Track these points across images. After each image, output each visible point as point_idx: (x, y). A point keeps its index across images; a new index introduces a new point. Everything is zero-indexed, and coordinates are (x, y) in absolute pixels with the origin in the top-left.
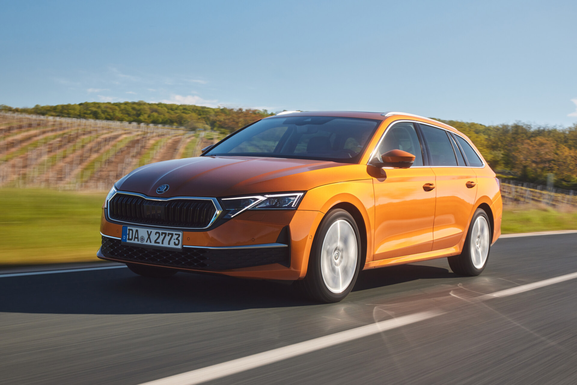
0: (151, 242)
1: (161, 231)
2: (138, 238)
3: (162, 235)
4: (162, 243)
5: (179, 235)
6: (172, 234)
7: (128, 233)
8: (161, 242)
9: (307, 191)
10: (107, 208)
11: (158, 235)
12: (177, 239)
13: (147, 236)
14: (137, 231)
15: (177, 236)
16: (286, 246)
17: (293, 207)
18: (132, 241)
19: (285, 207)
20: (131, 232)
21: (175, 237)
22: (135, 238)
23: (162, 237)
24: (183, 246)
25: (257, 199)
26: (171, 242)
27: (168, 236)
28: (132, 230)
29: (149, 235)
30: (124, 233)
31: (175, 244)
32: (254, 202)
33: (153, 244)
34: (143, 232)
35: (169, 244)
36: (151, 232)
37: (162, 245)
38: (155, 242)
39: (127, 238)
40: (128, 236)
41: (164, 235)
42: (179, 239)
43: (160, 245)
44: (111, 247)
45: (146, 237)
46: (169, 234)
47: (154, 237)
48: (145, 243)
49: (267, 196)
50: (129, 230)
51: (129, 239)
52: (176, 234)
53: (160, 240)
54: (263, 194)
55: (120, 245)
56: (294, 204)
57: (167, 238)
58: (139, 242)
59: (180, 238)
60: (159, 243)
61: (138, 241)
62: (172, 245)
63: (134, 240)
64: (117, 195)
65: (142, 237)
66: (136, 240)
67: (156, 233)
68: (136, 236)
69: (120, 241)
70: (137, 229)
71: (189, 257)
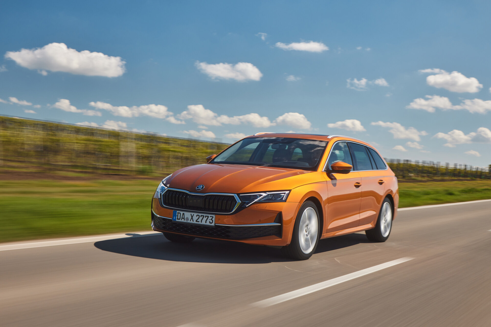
0: (193, 221)
1: (200, 215)
2: (184, 218)
3: (201, 217)
5: (213, 217)
6: (208, 217)
7: (177, 215)
8: (200, 222)
9: (291, 190)
10: (161, 198)
11: (198, 217)
12: (211, 219)
14: (183, 214)
15: (212, 218)
16: (280, 224)
17: (283, 200)
18: (180, 220)
19: (279, 200)
20: (179, 214)
21: (210, 218)
22: (182, 218)
23: (201, 218)
24: (215, 224)
25: (262, 195)
26: (207, 221)
27: (205, 217)
28: (180, 213)
29: (192, 217)
30: (175, 215)
31: (210, 222)
32: (260, 197)
33: (195, 222)
34: (188, 215)
35: (206, 222)
36: (193, 215)
38: (196, 221)
39: (177, 218)
40: (177, 217)
41: (202, 217)
43: (200, 223)
44: (164, 223)
45: (190, 218)
46: (206, 216)
47: (195, 218)
48: (189, 221)
49: (268, 193)
50: (178, 213)
51: (178, 219)
52: (210, 217)
53: (200, 220)
54: (265, 192)
55: (171, 223)
56: (284, 198)
57: (205, 219)
58: (185, 221)
59: (213, 219)
60: (199, 222)
61: (184, 220)
62: (208, 223)
63: (182, 220)
64: (168, 190)
65: (187, 218)
66: (183, 219)
67: (197, 216)
68: (183, 217)
69: (171, 220)
70: (184, 212)
71: (219, 231)
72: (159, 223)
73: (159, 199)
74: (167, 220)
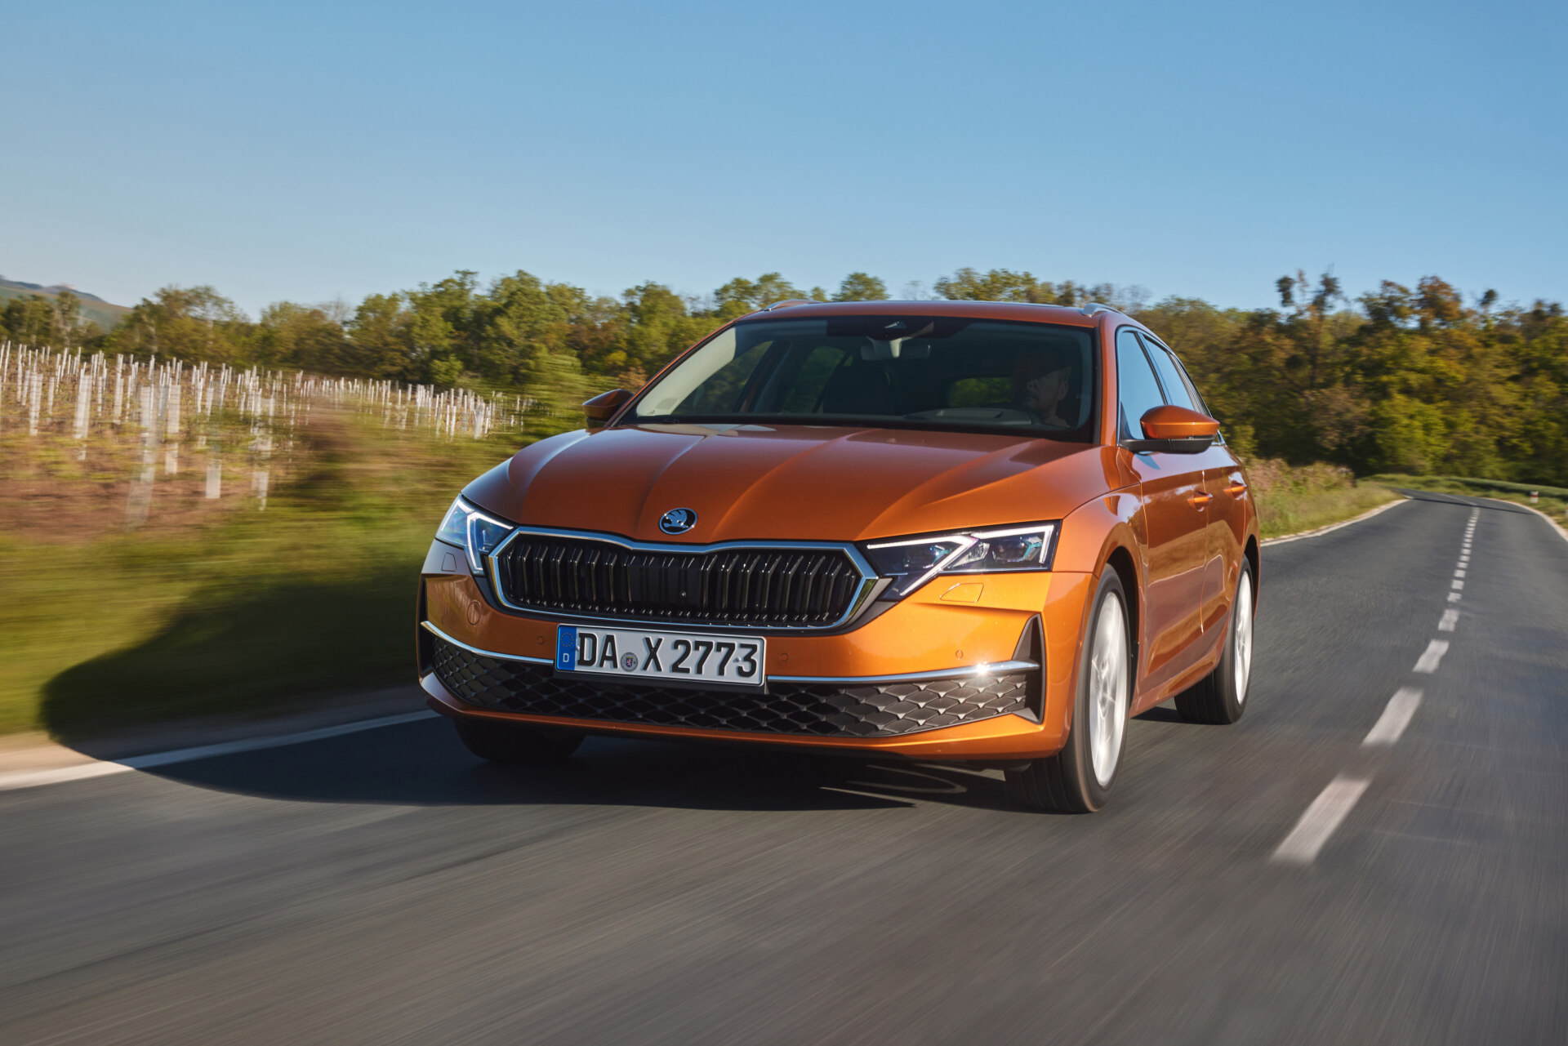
0: (659, 668)
1: (692, 639)
2: (613, 658)
3: (697, 648)
4: (699, 671)
5: (754, 648)
6: (731, 647)
7: (578, 644)
8: (692, 670)
9: (1062, 520)
11: (681, 649)
12: (747, 658)
13: (647, 653)
14: (610, 639)
15: (747, 651)
16: (1033, 667)
17: (1040, 565)
18: (594, 669)
19: (1023, 564)
20: (588, 642)
21: (739, 653)
22: (604, 658)
23: (695, 656)
24: (767, 675)
25: (957, 545)
26: (727, 668)
28: (593, 637)
29: (653, 651)
30: (566, 645)
31: (740, 671)
33: (666, 673)
34: (629, 642)
35: (721, 672)
36: (660, 641)
37: (699, 675)
38: (675, 668)
39: (577, 658)
40: (577, 654)
41: (702, 649)
42: (752, 658)
43: (692, 676)
45: (642, 654)
46: (719, 646)
47: (667, 655)
48: (638, 672)
49: (978, 535)
50: (583, 636)
51: (582, 662)
52: (743, 646)
53: (690, 663)
54: (966, 531)
55: (545, 680)
56: (1041, 556)
57: (715, 658)
58: (620, 671)
59: (755, 657)
60: (686, 671)
61: (615, 666)
62: (730, 676)
63: (601, 665)
64: (522, 539)
65: (630, 656)
66: (608, 664)
67: (676, 645)
68: (608, 654)
69: (548, 669)
70: (610, 633)
71: (784, 707)
73: (474, 576)
74: (528, 669)
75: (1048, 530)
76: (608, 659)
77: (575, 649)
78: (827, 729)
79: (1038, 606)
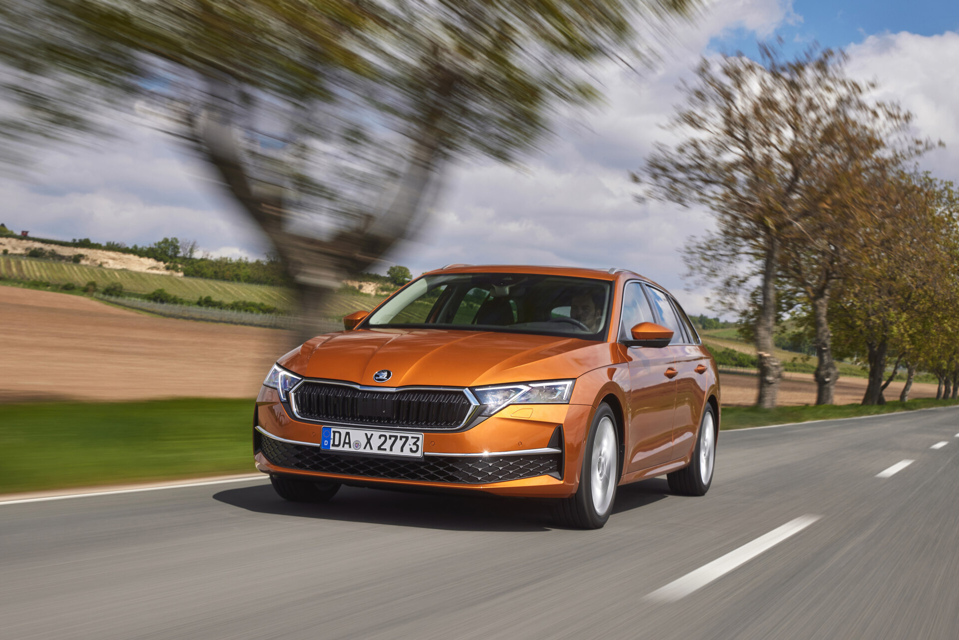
0: (371, 448)
1: (388, 434)
2: (349, 443)
3: (390, 438)
4: (391, 450)
5: (418, 439)
6: (407, 438)
7: (332, 437)
8: (388, 449)
9: (576, 379)
11: (383, 439)
12: (415, 444)
13: (366, 441)
14: (348, 434)
16: (559, 451)
17: (563, 401)
18: (340, 448)
19: (553, 400)
20: (337, 435)
21: (411, 441)
22: (345, 443)
23: (389, 442)
24: (424, 452)
25: (521, 390)
26: (405, 448)
27: (401, 439)
28: (339, 433)
29: (369, 440)
30: (326, 437)
31: (411, 450)
33: (375, 451)
34: (358, 435)
35: (402, 450)
36: (372, 435)
37: (391, 452)
38: (379, 448)
39: (331, 443)
41: (393, 439)
42: (417, 443)
43: (388, 452)
44: (299, 456)
45: (364, 442)
46: (401, 437)
47: (376, 442)
48: (361, 450)
50: (334, 432)
51: (334, 445)
52: (413, 438)
53: (387, 446)
55: (316, 454)
56: (564, 396)
57: (399, 443)
58: (352, 449)
59: (419, 443)
60: (385, 450)
61: (350, 447)
62: (407, 453)
63: (343, 446)
64: (304, 384)
65: (358, 442)
66: (347, 446)
67: (380, 437)
68: (347, 441)
69: (317, 449)
70: (348, 431)
71: (432, 468)
72: (285, 457)
73: (282, 402)
74: (308, 449)
75: (569, 383)
76: (347, 443)
77: (330, 439)
78: (452, 479)
79: (561, 421)
